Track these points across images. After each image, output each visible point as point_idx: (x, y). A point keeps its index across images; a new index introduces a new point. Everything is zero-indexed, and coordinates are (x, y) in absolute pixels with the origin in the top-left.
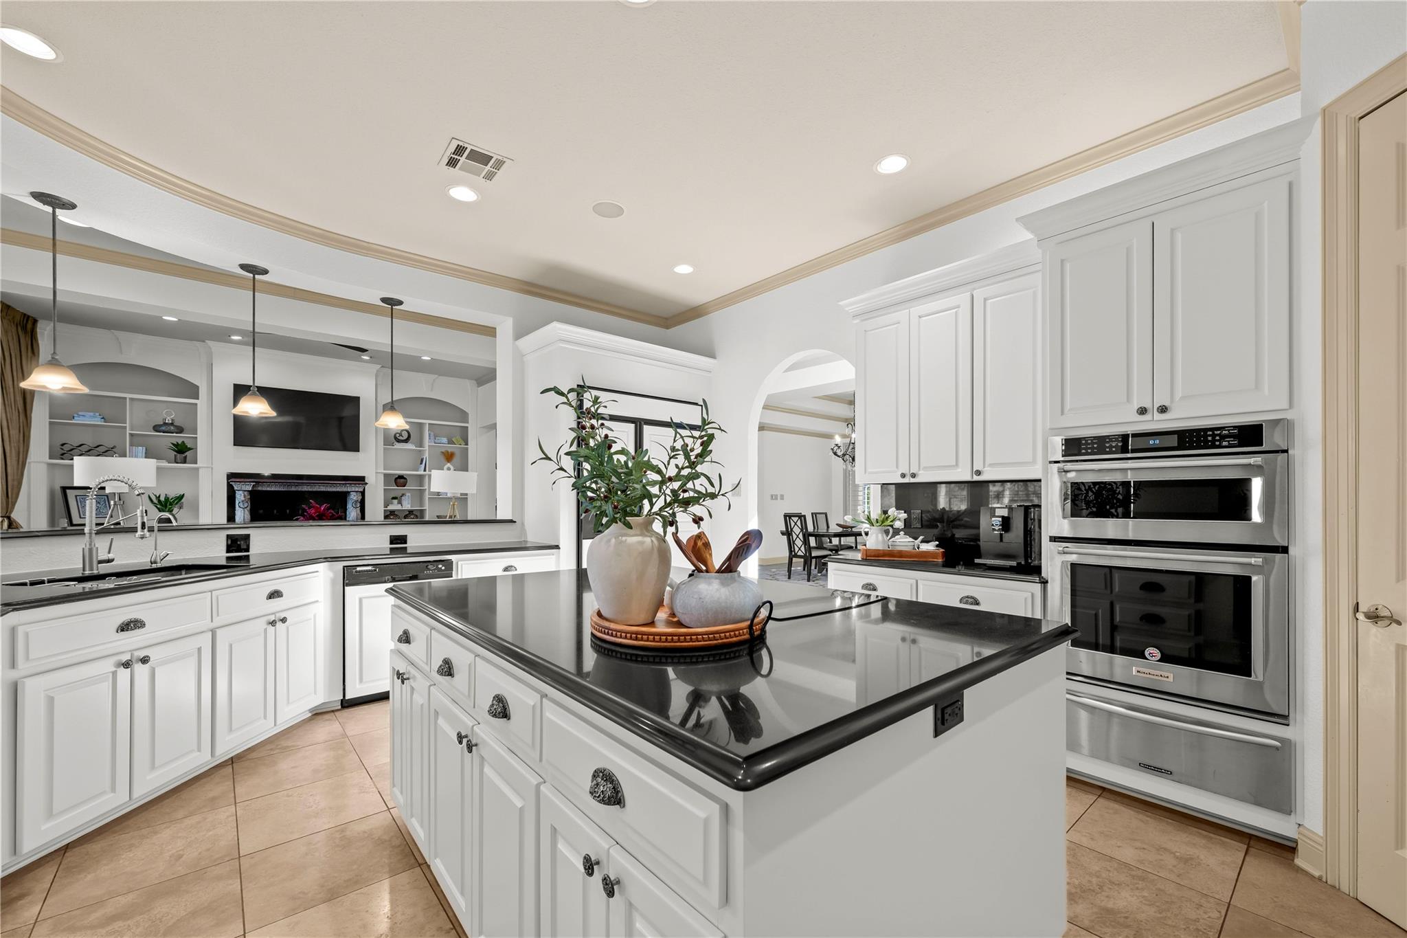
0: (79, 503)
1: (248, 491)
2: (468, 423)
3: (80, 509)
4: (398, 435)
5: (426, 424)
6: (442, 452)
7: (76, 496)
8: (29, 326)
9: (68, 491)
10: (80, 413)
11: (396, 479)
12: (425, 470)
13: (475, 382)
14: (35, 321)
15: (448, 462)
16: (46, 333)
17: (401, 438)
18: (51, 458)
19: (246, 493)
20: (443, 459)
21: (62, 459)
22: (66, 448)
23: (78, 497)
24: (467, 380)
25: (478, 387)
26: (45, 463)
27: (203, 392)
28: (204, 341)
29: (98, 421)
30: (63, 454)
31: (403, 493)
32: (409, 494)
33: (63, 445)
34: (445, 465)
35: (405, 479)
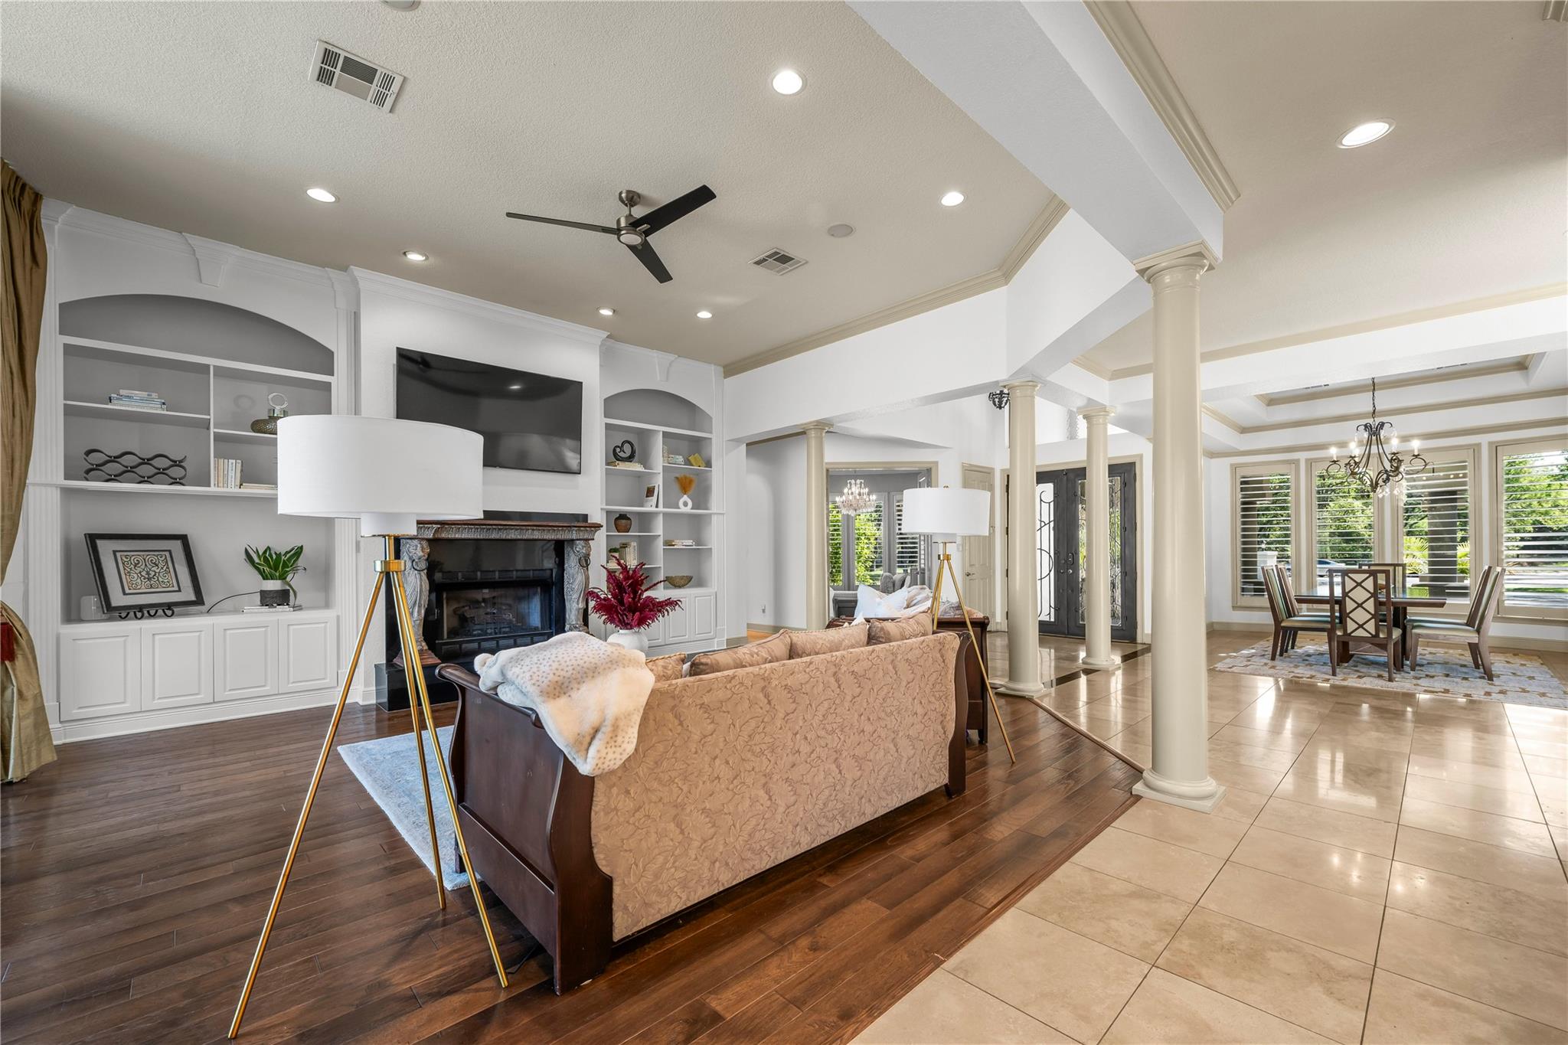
0: (121, 565)
1: (428, 540)
2: (711, 433)
3: (123, 576)
4: (618, 450)
5: (659, 431)
6: (677, 478)
7: (115, 552)
8: (26, 204)
9: (99, 543)
10: (123, 392)
11: (617, 519)
12: (657, 506)
13: (722, 369)
14: (37, 198)
15: (685, 494)
16: (56, 227)
17: (622, 454)
18: (67, 477)
19: (425, 544)
20: (676, 487)
21: (87, 480)
22: (97, 458)
23: (118, 554)
24: (712, 365)
25: (725, 378)
26: (56, 486)
27: (341, 362)
28: (344, 268)
29: (157, 409)
30: (88, 472)
31: (624, 541)
32: (635, 544)
33: (88, 453)
34: (679, 500)
35: (629, 519)
